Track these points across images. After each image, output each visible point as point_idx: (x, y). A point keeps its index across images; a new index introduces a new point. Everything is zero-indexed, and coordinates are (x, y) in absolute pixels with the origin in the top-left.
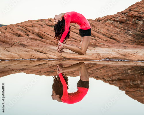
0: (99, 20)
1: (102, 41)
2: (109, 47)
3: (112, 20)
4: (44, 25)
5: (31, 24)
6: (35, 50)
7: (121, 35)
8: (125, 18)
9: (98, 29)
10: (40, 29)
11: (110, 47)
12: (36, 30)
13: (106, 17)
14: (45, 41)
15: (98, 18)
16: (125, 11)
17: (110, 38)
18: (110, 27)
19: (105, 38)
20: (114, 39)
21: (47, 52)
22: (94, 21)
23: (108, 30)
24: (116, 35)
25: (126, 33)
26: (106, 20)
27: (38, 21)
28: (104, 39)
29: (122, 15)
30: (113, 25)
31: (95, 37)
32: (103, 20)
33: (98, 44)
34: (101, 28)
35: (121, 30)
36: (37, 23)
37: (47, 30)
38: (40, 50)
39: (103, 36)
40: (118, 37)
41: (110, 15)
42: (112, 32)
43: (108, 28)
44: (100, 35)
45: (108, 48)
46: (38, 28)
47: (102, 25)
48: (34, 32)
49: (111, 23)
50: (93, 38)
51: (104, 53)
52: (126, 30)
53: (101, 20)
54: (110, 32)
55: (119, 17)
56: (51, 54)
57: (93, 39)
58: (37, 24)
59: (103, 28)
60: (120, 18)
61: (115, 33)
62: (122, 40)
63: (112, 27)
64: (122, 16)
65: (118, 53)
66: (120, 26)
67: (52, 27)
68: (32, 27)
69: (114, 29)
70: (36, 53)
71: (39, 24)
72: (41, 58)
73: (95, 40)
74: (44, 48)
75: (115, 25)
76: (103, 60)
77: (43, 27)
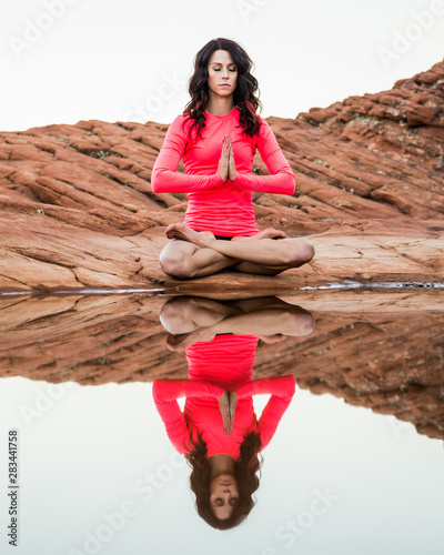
0: (312, 119)
1: (330, 209)
2: (360, 230)
3: (372, 116)
4: (60, 152)
5: (5, 145)
6: (20, 252)
7: (417, 181)
8: (431, 104)
9: (311, 160)
10: (42, 167)
11: (366, 232)
12: (28, 173)
13: (344, 104)
14: (65, 214)
15: (307, 111)
16: (430, 71)
17: (368, 197)
18: (366, 147)
19: (342, 198)
20: (384, 199)
21: (76, 260)
22: (292, 126)
23: (355, 159)
24: (392, 180)
25: (437, 170)
26: (345, 118)
27: (32, 133)
28: (341, 202)
29: (417, 91)
30: (378, 138)
31: (297, 196)
32: (334, 119)
33: (309, 223)
34: (322, 152)
35: (414, 158)
36: (29, 143)
37: (78, 169)
38: (42, 253)
39: (334, 190)
40: (401, 192)
41: (362, 95)
42: (373, 170)
43: (358, 152)
44: (322, 186)
45: (355, 235)
46: (37, 163)
47: (327, 139)
48: (19, 180)
49: (369, 131)
50: (288, 198)
51: (339, 255)
52: (438, 156)
53: (324, 120)
54: (366, 171)
55: (403, 101)
56: (97, 267)
57: (289, 205)
58: (29, 146)
59: (334, 153)
60: (408, 105)
61: (389, 175)
62: (421, 202)
63: (372, 146)
64: (417, 97)
65: (404, 255)
66: (412, 138)
67: (98, 157)
68: (9, 159)
69: (383, 154)
70: (28, 264)
71: (37, 146)
72: (50, 285)
73: (299, 207)
74: (60, 241)
75: (390, 138)
76: (333, 286)
77: (59, 159)
